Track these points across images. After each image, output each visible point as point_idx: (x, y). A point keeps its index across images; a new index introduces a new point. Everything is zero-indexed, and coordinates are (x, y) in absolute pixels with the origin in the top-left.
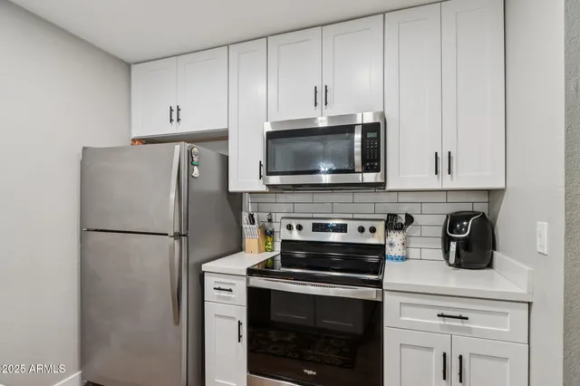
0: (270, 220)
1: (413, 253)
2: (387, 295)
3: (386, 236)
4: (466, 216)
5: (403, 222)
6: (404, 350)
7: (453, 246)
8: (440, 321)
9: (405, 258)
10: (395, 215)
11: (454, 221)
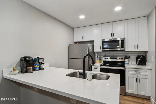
0: (101, 57)
1: (130, 63)
2: (126, 69)
3: (125, 60)
4: (141, 56)
5: (128, 57)
6: (129, 78)
7: (138, 61)
8: (135, 73)
9: (128, 64)
10: (126, 56)
11: (138, 57)
